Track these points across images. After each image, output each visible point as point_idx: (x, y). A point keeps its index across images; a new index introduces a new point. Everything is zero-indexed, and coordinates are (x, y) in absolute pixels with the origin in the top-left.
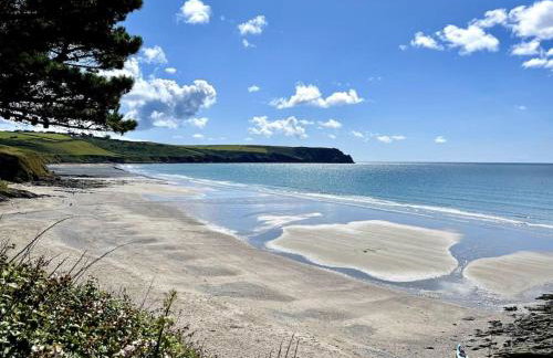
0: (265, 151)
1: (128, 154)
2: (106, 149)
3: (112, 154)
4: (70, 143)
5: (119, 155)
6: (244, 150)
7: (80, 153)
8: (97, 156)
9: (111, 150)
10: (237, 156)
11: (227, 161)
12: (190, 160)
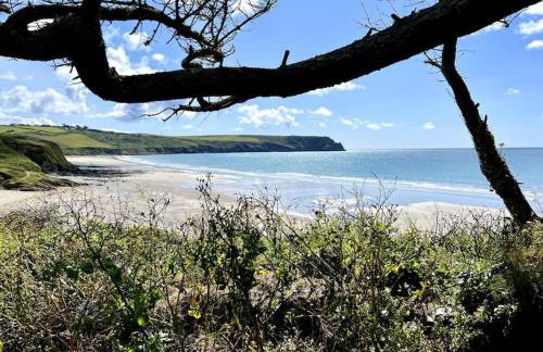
0: (257, 141)
1: (123, 145)
2: (102, 141)
3: (108, 146)
4: (66, 136)
5: (115, 147)
6: (237, 140)
7: (77, 146)
8: (93, 149)
9: (107, 143)
10: (230, 146)
11: (221, 151)
12: (185, 151)
